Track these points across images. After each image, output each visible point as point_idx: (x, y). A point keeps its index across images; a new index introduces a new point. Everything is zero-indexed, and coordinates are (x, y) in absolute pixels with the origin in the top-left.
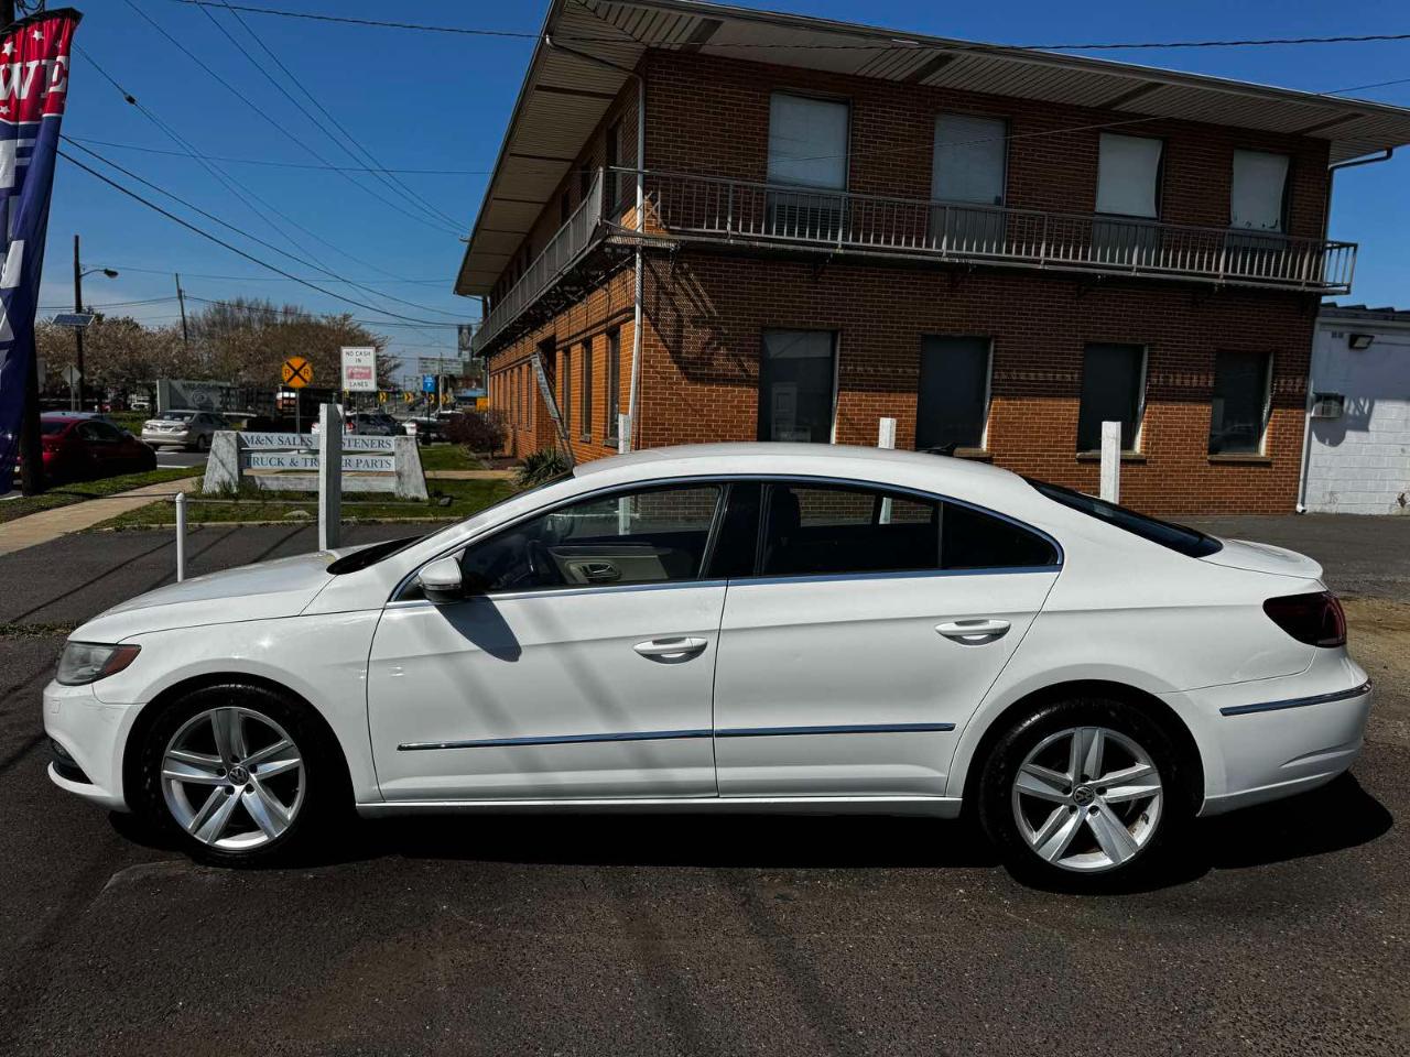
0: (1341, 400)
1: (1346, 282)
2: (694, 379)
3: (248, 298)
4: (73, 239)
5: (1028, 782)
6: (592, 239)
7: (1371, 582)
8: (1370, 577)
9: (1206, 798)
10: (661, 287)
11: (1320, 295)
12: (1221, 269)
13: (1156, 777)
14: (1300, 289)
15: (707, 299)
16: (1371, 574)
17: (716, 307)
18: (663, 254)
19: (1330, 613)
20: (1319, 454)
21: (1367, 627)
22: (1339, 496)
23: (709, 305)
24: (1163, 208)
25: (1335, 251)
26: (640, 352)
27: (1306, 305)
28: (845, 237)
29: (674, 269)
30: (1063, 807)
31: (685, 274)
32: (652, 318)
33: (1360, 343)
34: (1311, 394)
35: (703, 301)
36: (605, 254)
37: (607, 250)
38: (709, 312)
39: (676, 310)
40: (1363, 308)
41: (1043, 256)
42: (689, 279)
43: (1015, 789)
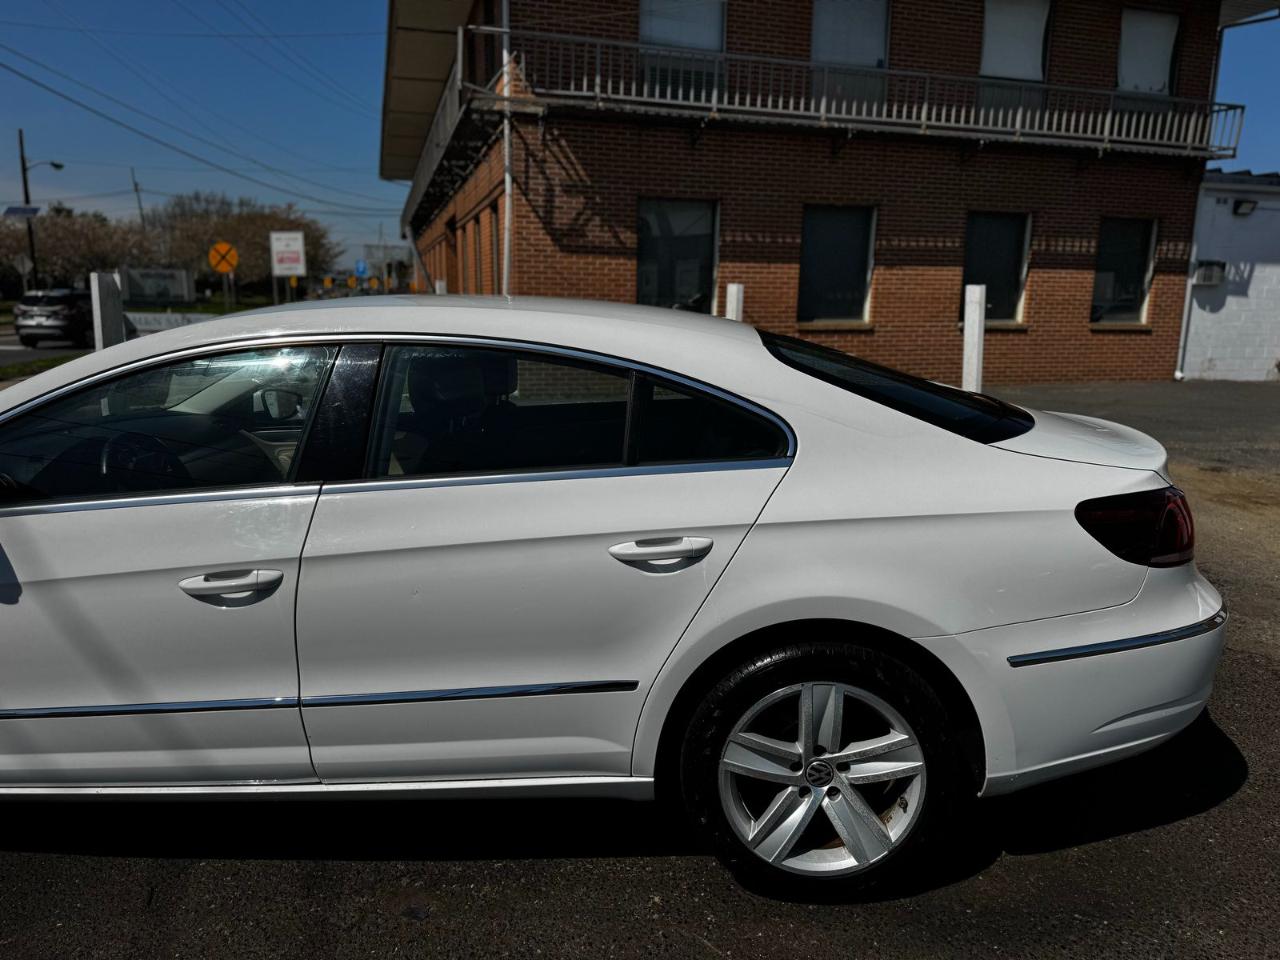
0: (1223, 266)
1: (1232, 145)
2: (569, 250)
3: (205, 191)
4: (17, 133)
5: (742, 757)
6: (461, 105)
7: (1242, 450)
8: (1243, 445)
9: (988, 776)
10: (529, 153)
11: (1204, 160)
12: (1106, 131)
13: (917, 750)
14: (1185, 153)
15: (579, 167)
16: (1245, 442)
17: (590, 176)
18: (531, 119)
19: (1171, 513)
20: (1199, 321)
21: (1235, 501)
22: (1218, 363)
23: (582, 173)
24: (1050, 70)
25: (1223, 114)
26: (512, 223)
27: (1191, 170)
28: (720, 100)
29: (544, 136)
30: (790, 789)
31: (555, 140)
32: (522, 187)
33: (1244, 209)
34: (1193, 259)
35: (576, 170)
36: (473, 121)
37: (475, 116)
38: (581, 180)
39: (548, 179)
40: (1248, 173)
41: (925, 119)
42: (560, 146)
43: (721, 767)
